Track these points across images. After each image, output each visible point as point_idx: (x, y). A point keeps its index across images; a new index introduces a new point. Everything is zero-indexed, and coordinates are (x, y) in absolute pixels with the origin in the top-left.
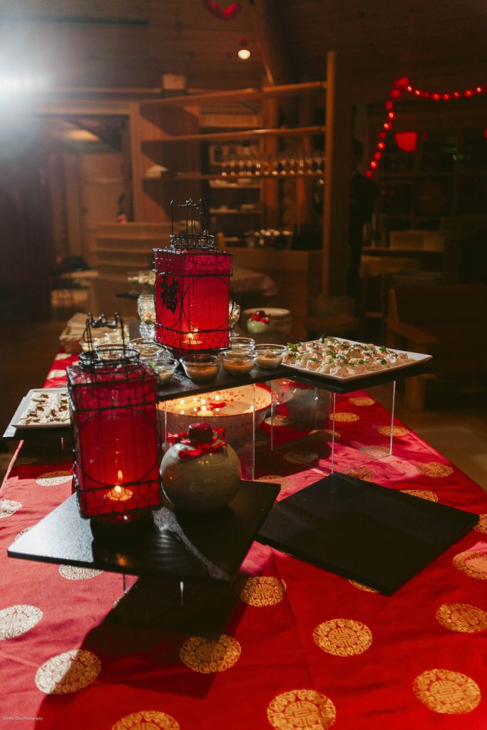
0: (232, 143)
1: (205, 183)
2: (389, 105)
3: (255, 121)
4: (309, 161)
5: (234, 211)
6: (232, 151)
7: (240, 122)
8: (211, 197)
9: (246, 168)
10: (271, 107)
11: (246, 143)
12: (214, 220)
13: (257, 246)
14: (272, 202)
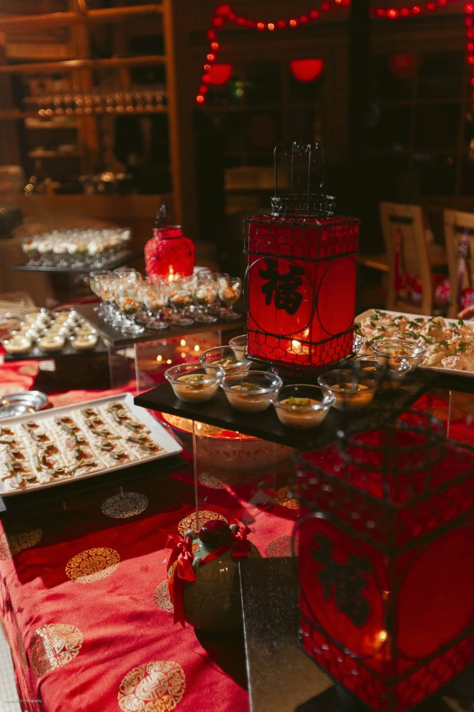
0: (39, 76)
1: (21, 123)
2: (212, 36)
3: (62, 51)
4: (128, 97)
5: (50, 154)
6: (42, 86)
7: (47, 52)
8: (26, 138)
9: (63, 106)
10: (80, 36)
11: (57, 76)
12: (38, 165)
13: (96, 192)
14: (92, 142)
